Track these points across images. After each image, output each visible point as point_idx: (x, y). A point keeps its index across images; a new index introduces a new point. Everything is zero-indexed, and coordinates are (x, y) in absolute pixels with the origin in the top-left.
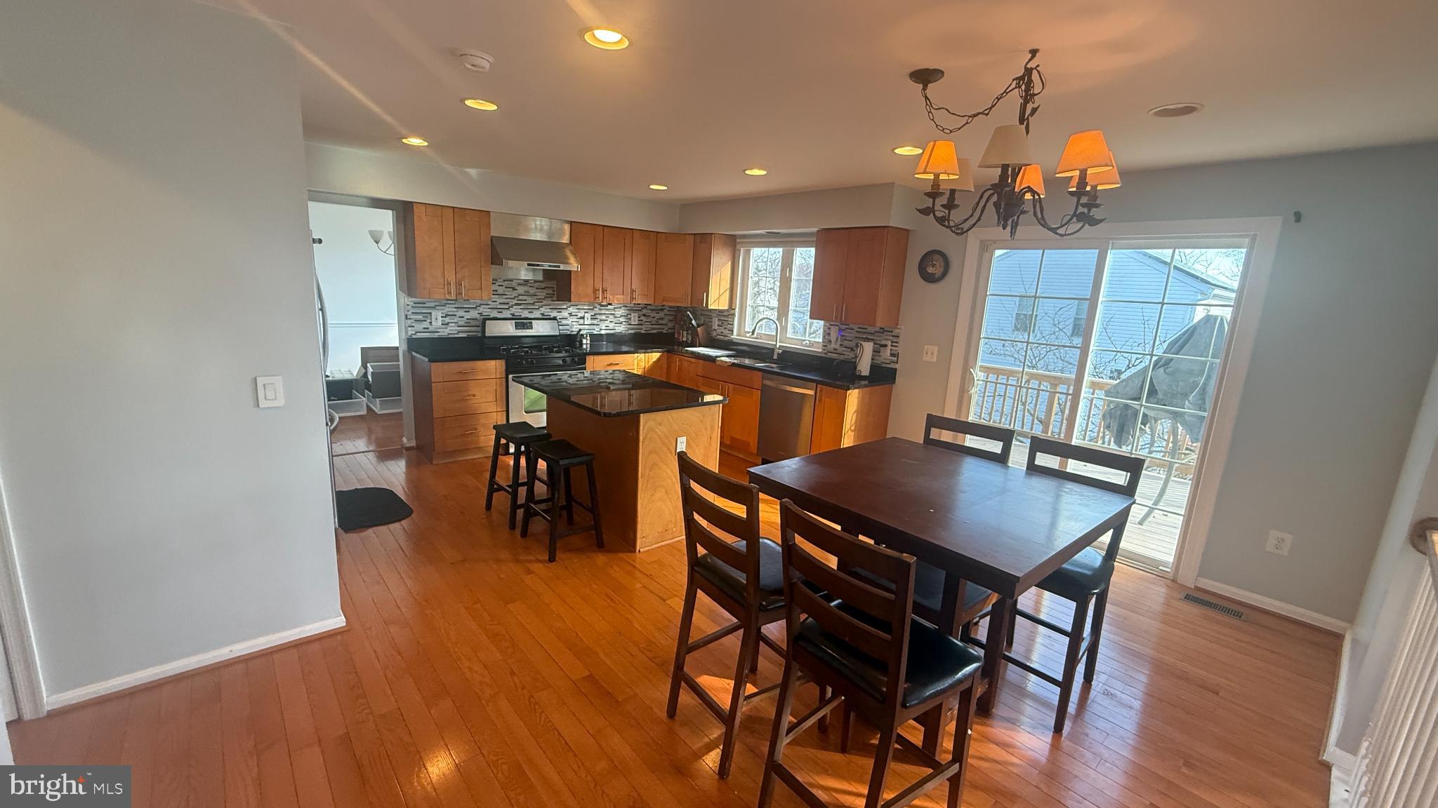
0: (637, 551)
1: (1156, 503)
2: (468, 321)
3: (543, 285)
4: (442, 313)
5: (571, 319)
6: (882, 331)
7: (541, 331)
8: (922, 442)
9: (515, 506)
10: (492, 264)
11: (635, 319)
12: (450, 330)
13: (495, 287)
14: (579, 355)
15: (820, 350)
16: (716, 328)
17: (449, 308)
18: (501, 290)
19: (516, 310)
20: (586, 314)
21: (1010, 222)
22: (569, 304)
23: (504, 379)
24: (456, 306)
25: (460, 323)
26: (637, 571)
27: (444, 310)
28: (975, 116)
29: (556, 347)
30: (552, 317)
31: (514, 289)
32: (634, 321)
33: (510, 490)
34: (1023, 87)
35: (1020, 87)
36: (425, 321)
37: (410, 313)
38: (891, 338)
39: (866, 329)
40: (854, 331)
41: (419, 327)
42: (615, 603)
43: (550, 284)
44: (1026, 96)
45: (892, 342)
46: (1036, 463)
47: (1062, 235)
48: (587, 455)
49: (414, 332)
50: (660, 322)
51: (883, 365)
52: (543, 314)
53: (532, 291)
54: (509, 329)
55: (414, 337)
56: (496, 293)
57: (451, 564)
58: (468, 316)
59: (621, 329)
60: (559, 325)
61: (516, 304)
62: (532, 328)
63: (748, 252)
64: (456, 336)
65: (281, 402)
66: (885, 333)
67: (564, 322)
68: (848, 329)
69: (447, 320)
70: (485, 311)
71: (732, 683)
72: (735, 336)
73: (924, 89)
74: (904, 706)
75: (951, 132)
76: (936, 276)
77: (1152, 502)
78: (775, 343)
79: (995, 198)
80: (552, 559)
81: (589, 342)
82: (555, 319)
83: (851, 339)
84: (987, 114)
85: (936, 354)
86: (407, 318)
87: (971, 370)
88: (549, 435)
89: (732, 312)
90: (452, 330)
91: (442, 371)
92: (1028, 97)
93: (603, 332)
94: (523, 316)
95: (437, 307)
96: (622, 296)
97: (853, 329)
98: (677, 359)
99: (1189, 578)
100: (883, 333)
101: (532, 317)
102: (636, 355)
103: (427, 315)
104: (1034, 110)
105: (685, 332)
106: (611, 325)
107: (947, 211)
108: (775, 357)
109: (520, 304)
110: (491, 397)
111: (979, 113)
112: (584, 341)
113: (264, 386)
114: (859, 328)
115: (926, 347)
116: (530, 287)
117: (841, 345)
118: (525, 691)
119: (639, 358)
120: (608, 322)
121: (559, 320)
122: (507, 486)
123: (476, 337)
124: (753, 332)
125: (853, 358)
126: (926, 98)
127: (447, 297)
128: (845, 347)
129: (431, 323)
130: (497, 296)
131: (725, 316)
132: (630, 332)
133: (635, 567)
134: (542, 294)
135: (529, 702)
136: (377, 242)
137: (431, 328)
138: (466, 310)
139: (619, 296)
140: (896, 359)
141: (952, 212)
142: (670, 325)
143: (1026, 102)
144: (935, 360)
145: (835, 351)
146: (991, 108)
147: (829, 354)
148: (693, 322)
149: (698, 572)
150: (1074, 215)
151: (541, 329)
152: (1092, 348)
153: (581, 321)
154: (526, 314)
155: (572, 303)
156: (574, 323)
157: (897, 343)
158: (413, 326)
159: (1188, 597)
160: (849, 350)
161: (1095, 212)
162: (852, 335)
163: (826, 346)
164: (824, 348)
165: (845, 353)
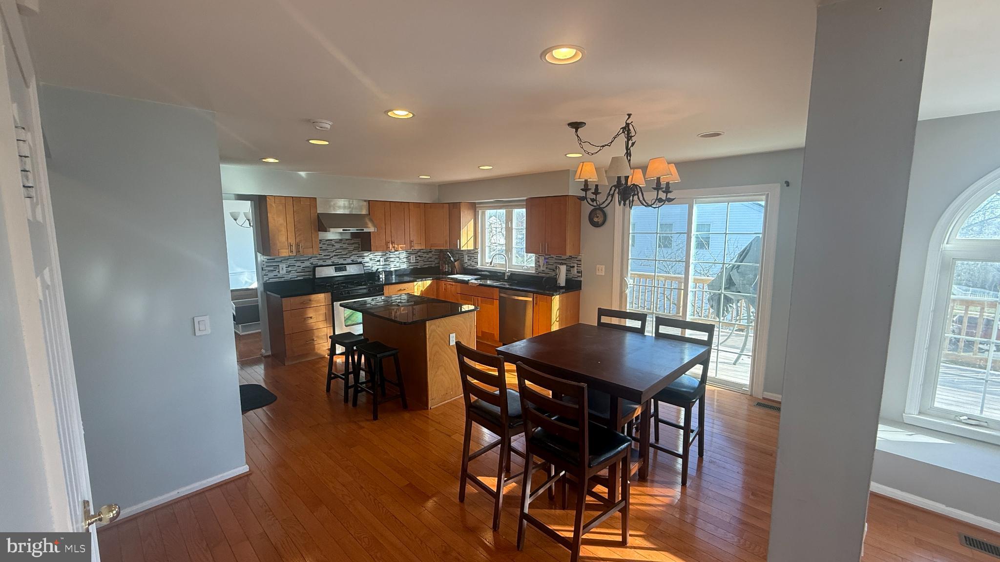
0: (429, 408)
1: (742, 350)
2: (303, 268)
3: (353, 241)
4: (286, 265)
5: (371, 262)
6: (570, 257)
7: (352, 271)
8: (596, 325)
9: (347, 387)
10: (319, 231)
11: (413, 259)
12: (292, 275)
13: (321, 245)
14: (379, 285)
15: (534, 272)
16: (467, 261)
17: (290, 261)
18: (324, 247)
19: (336, 260)
20: (381, 259)
21: (627, 202)
22: (370, 253)
23: (331, 305)
24: (295, 259)
25: (298, 270)
26: (430, 421)
27: (287, 262)
28: (603, 146)
29: (363, 282)
30: (358, 262)
31: (333, 246)
32: (413, 260)
33: (344, 377)
34: (626, 132)
35: (624, 133)
36: (275, 271)
37: (265, 266)
38: (577, 262)
39: (561, 257)
41: (271, 275)
42: (419, 441)
43: (356, 241)
44: (628, 138)
45: (577, 264)
46: (660, 331)
47: (654, 208)
48: (395, 349)
49: (268, 279)
50: (430, 260)
51: (573, 279)
52: (353, 261)
53: (345, 246)
54: (330, 272)
55: (268, 281)
56: (321, 249)
57: (310, 427)
58: (303, 265)
59: (404, 266)
60: (364, 267)
61: (335, 256)
62: (346, 270)
63: (483, 214)
64: (296, 279)
65: (209, 331)
66: (573, 259)
67: (367, 264)
68: (550, 258)
69: (290, 269)
70: (314, 261)
71: (496, 479)
72: (479, 266)
73: (576, 131)
74: (589, 467)
75: (592, 154)
76: (600, 223)
77: (740, 351)
78: (505, 269)
79: (617, 190)
80: (375, 418)
81: (384, 276)
82: (361, 263)
83: (552, 264)
84: (610, 146)
85: (604, 270)
86: (263, 270)
87: (625, 278)
88: (366, 340)
89: (477, 251)
90: (293, 276)
91: (288, 303)
92: (629, 138)
93: (392, 269)
94: (340, 263)
95: (283, 261)
96: (404, 245)
97: (553, 258)
98: (443, 283)
99: (760, 394)
100: (571, 259)
101: (346, 263)
102: (415, 283)
103: (275, 267)
104: (633, 144)
105: (447, 266)
106: (398, 265)
107: (595, 196)
108: (506, 278)
109: (337, 255)
110: (322, 318)
111: (606, 145)
112: (381, 276)
113: (199, 322)
114: (557, 257)
115: (598, 266)
116: (344, 243)
117: (547, 268)
118: (371, 496)
119: (418, 285)
120: (396, 262)
121: (364, 264)
122: (342, 375)
123: (309, 279)
124: (491, 263)
125: (554, 275)
126: (578, 136)
127: (290, 254)
128: (549, 269)
129: (279, 272)
130: (322, 251)
131: (472, 254)
132: (410, 267)
133: (428, 418)
134: (351, 248)
135: (375, 503)
136: (235, 220)
137: (279, 275)
138: (302, 261)
139: (402, 246)
140: (580, 274)
141: (597, 196)
142: (436, 261)
143: (628, 140)
144: (603, 274)
145: (543, 272)
146: (611, 142)
147: (540, 274)
148: (452, 259)
149: (473, 411)
150: (657, 199)
151: (352, 270)
152: (691, 261)
153: (378, 263)
154: (341, 261)
155: (372, 252)
156: (373, 265)
157: (580, 264)
158: (267, 275)
159: (759, 404)
160: (551, 270)
161: (670, 195)
162: (553, 261)
163: (538, 269)
164: (536, 270)
165: (549, 273)
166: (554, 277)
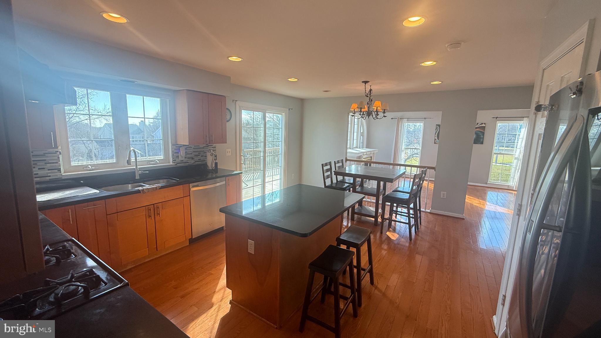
15: (171, 164)
38: (212, 148)
39: (199, 146)
45: (213, 150)
68: (188, 148)
72: (63, 174)
76: (228, 119)
78: (135, 167)
83: (191, 153)
85: (230, 152)
97: (191, 147)
100: (208, 147)
108: (137, 177)
114: (194, 146)
115: (227, 150)
117: (185, 157)
125: (193, 163)
128: (188, 158)
144: (231, 155)
147: (178, 164)
157: (216, 150)
162: (191, 151)
163: (175, 160)
164: (174, 162)
165: (188, 161)
166: (194, 164)
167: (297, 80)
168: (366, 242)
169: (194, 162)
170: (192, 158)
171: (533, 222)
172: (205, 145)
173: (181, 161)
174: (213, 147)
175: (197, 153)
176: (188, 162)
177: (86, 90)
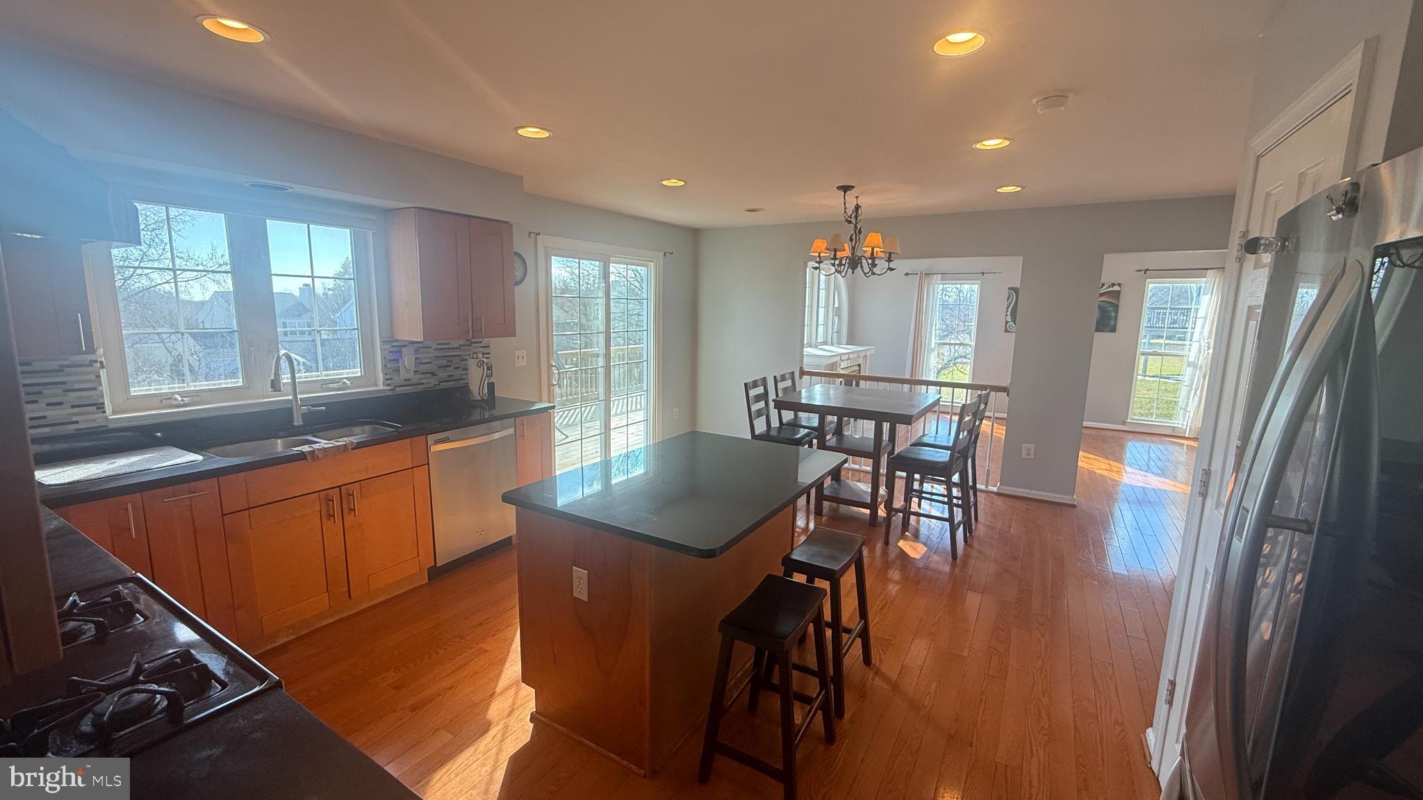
6: (468, 343)
15: (382, 388)
38: (481, 349)
39: (449, 344)
40: (432, 349)
45: (483, 354)
66: (473, 344)
68: (421, 348)
72: (110, 415)
76: (518, 279)
78: (291, 397)
83: (428, 361)
85: (525, 357)
97: (430, 347)
100: (471, 345)
108: (298, 421)
114: (438, 344)
115: (517, 352)
117: (415, 371)
125: (436, 385)
128: (422, 373)
144: (525, 364)
145: (408, 383)
147: (397, 389)
157: (489, 353)
160: (430, 375)
162: (430, 355)
163: (391, 379)
164: (387, 382)
165: (422, 381)
166: (437, 388)
167: (683, 183)
168: (854, 565)
169: (437, 382)
170: (433, 374)
171: (1248, 512)
172: (462, 342)
173: (405, 380)
174: (482, 347)
175: (445, 361)
176: (423, 384)
177: (164, 208)
